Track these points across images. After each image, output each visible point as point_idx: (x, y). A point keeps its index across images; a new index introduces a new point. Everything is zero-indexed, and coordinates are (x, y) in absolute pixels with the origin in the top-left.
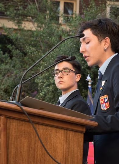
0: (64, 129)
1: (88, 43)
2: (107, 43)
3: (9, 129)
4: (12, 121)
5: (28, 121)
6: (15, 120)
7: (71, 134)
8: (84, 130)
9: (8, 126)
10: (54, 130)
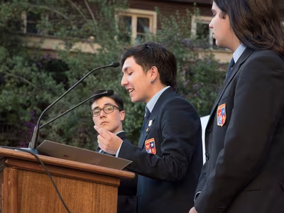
0: (93, 182)
1: (130, 74)
2: (154, 73)
3: (21, 183)
4: (25, 173)
5: (45, 173)
6: (29, 173)
7: (102, 188)
8: (118, 183)
9: (19, 179)
10: (79, 184)
